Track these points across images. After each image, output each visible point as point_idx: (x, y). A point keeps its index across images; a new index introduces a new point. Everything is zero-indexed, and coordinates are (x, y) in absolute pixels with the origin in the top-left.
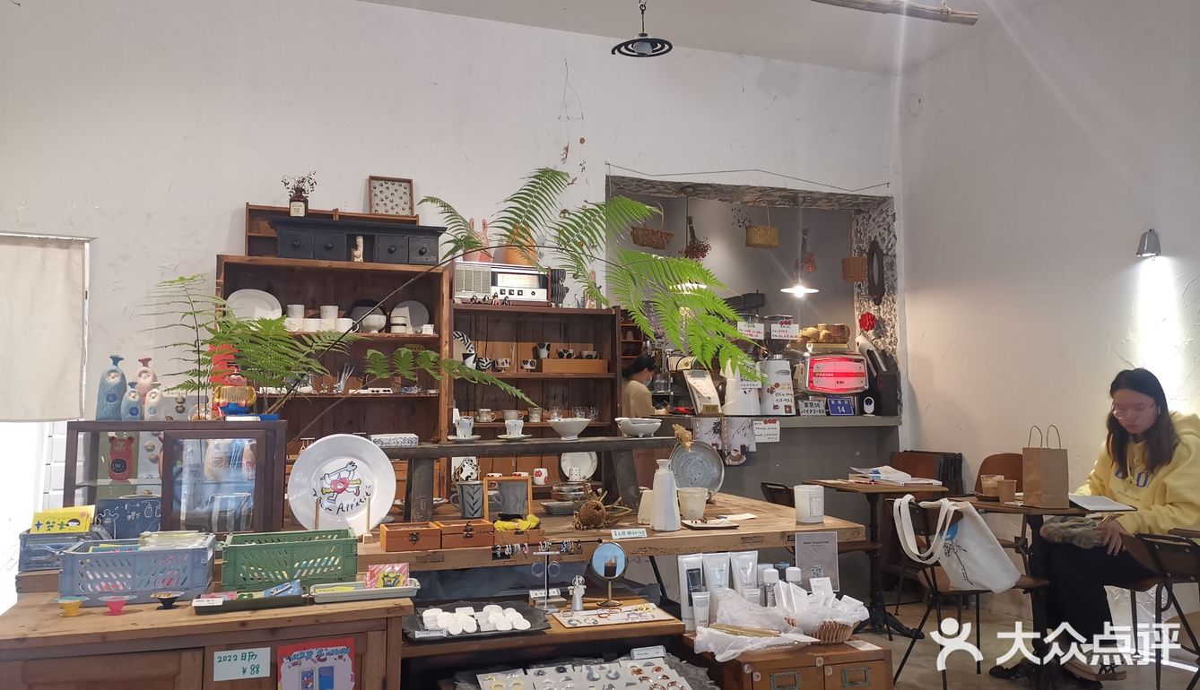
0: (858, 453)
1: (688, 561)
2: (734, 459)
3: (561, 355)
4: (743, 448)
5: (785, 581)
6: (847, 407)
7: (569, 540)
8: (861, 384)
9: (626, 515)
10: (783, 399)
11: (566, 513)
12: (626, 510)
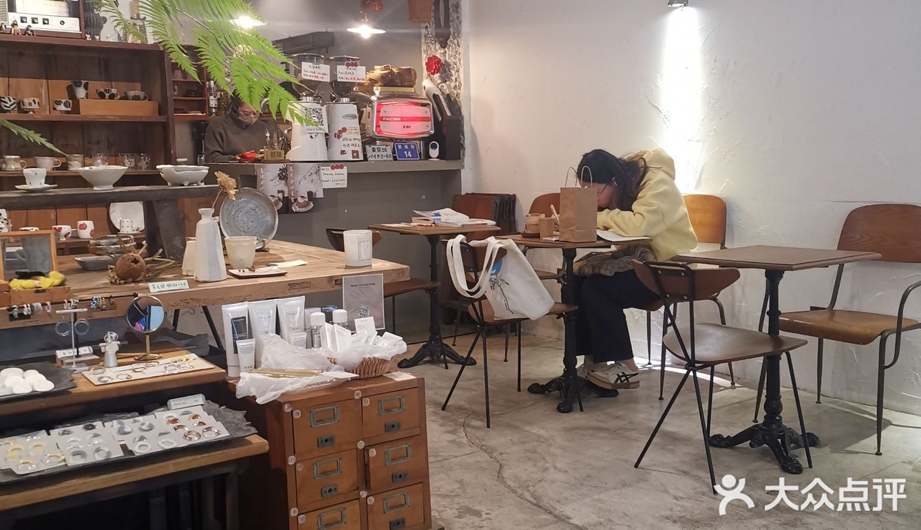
0: (424, 197)
1: (232, 310)
2: (301, 206)
3: (102, 96)
4: (310, 194)
5: (333, 324)
6: (413, 151)
7: (99, 296)
8: (427, 128)
9: (167, 267)
10: (350, 144)
11: (101, 268)
12: (168, 262)
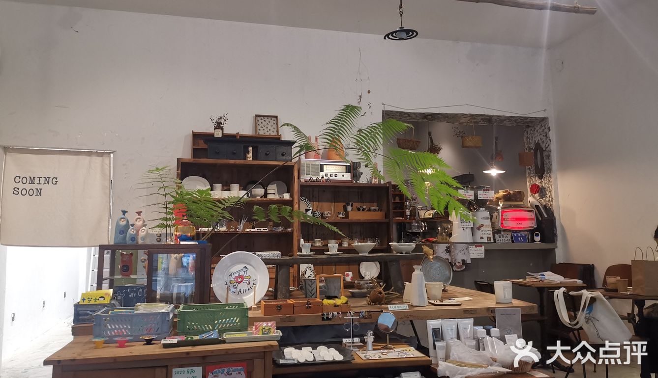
0: (531, 265)
1: (432, 324)
2: (458, 267)
3: (359, 210)
4: (463, 261)
5: (490, 336)
6: (524, 238)
7: (364, 311)
8: (532, 224)
9: (396, 297)
10: (486, 233)
11: (362, 296)
12: (396, 294)
